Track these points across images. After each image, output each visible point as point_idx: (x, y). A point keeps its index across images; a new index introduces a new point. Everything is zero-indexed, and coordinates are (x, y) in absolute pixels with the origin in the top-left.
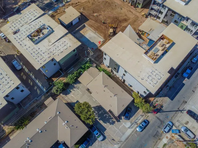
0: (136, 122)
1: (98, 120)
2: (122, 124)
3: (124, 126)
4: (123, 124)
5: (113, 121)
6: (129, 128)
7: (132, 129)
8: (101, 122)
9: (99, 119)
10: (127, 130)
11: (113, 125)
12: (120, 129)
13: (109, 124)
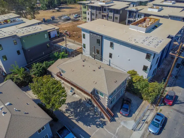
0: (145, 120)
1: (74, 121)
2: (120, 124)
3: (124, 127)
4: (122, 123)
5: (102, 121)
6: (134, 130)
7: (141, 132)
8: (80, 124)
9: (76, 120)
10: (131, 135)
11: (102, 127)
12: (117, 134)
13: (95, 126)
